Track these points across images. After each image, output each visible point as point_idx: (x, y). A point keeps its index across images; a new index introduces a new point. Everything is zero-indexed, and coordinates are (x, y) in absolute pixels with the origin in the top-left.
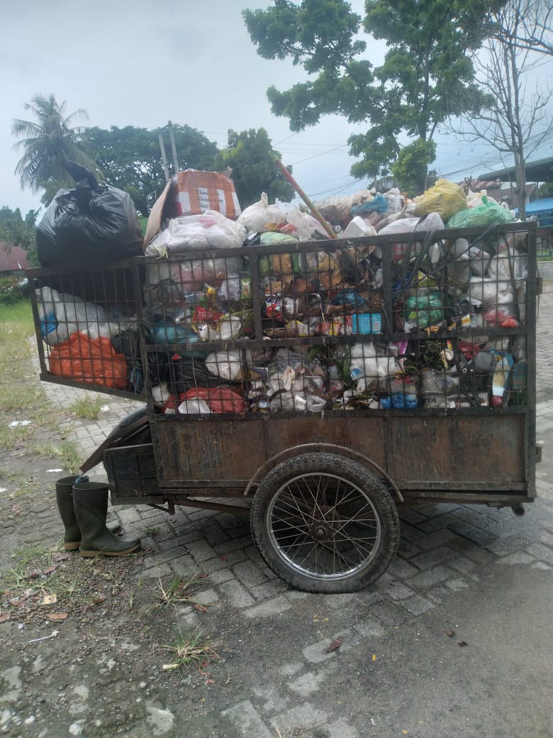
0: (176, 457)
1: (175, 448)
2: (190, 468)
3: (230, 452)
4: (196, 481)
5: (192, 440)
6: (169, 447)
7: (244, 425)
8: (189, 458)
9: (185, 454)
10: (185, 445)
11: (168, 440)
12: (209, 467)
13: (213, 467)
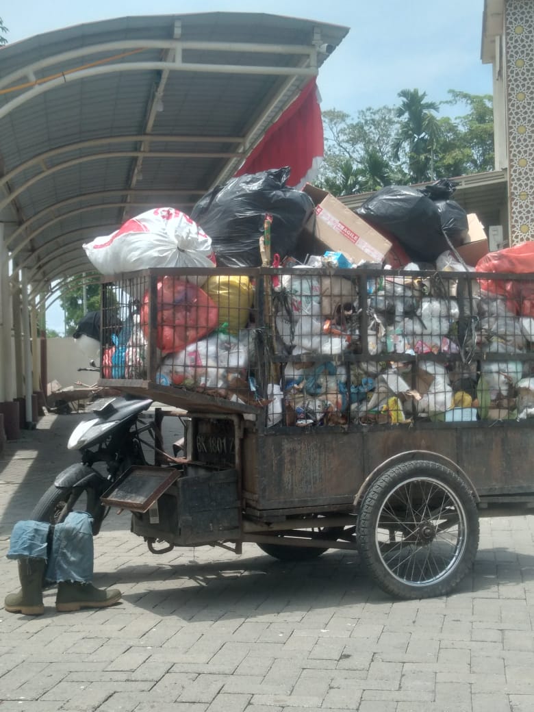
0: (280, 474)
1: (281, 463)
2: (292, 485)
3: (332, 466)
4: (297, 499)
5: (298, 455)
6: (275, 462)
7: (345, 438)
8: (292, 475)
9: (289, 470)
10: (291, 460)
11: (274, 455)
12: (310, 484)
13: (314, 483)
